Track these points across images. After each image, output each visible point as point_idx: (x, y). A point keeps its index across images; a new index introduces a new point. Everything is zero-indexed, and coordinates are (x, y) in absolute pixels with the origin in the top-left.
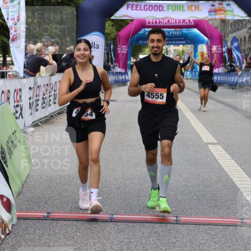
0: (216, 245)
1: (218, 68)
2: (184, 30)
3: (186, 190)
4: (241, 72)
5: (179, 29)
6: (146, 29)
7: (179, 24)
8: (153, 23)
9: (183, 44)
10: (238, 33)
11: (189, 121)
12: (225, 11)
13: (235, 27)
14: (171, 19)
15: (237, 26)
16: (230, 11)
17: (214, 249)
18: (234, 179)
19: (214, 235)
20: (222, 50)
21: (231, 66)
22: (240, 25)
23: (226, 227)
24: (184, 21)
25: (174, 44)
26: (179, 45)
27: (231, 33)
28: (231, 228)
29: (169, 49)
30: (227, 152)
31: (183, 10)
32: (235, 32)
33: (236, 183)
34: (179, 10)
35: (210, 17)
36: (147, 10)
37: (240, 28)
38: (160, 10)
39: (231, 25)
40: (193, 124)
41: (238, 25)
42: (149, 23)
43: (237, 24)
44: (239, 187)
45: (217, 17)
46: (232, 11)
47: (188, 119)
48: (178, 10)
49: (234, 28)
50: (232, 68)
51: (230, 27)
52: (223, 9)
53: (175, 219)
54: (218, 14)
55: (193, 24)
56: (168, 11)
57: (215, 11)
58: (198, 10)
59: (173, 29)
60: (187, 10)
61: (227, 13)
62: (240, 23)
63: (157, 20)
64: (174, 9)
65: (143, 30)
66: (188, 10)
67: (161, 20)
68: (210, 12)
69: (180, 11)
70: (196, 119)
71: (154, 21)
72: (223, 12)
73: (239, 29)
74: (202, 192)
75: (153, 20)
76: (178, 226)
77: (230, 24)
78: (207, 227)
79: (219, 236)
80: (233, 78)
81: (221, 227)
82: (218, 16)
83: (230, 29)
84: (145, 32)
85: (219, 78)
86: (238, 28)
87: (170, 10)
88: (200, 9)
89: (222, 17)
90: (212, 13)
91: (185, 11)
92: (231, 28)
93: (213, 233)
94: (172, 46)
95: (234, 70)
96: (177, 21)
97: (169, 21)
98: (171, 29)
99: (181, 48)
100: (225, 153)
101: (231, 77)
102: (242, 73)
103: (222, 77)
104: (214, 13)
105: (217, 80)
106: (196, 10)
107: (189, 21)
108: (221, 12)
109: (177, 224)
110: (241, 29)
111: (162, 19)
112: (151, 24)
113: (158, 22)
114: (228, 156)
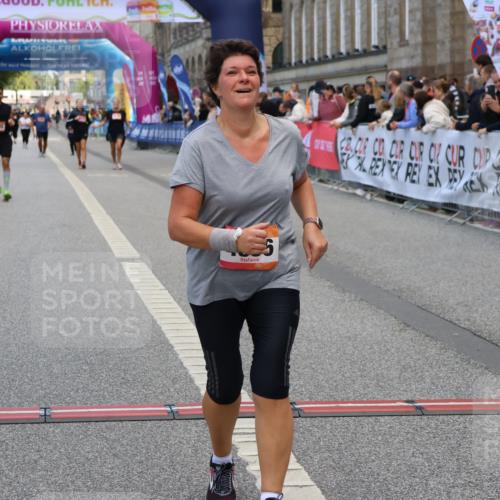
0: (117, 462)
1: (151, 114)
2: (86, 42)
3: (69, 354)
4: (191, 122)
5: (76, 41)
6: (13, 40)
7: (75, 31)
8: (23, 27)
9: (88, 70)
10: (187, 47)
11: (91, 218)
12: (158, 7)
13: (181, 36)
14: (59, 21)
15: (185, 36)
16: (167, 6)
17: (112, 468)
18: (164, 328)
19: (114, 441)
20: (157, 80)
21: (174, 109)
22: (191, 33)
23: (140, 423)
24: (83, 25)
25: (71, 69)
26: (79, 70)
27: (175, 48)
28: (149, 424)
29: (60, 79)
30: (156, 275)
31: (78, 5)
32: (181, 46)
33: (167, 336)
34: (71, 3)
35: (130, 18)
36: (8, 3)
37: (190, 38)
38: (33, 4)
39: (175, 34)
40: (97, 222)
41: (187, 33)
42: (16, 28)
43: (184, 31)
44: (172, 342)
45: (144, 17)
46: (170, 7)
47: (89, 214)
48: (68, 5)
49: (179, 38)
50: (176, 114)
51: (172, 36)
52: (154, 3)
53: (42, 412)
54: (145, 12)
55: (101, 30)
56: (49, 4)
57: (140, 7)
58: (107, 4)
59: (64, 41)
60: (86, 4)
61: (162, 10)
62: (190, 28)
63: (31, 22)
64: (60, 2)
65: (5, 41)
66: (89, 4)
67: (39, 23)
68: (130, 7)
69: (73, 5)
70: (104, 212)
71: (26, 25)
72: (155, 9)
73: (188, 41)
74: (99, 357)
75: (23, 22)
76: (46, 426)
77: (172, 31)
78: (103, 425)
79: (124, 442)
80: (178, 132)
81: (129, 424)
82: (147, 16)
83: (172, 41)
84: (11, 45)
85: (152, 132)
86: (186, 39)
87: (54, 4)
88: (110, 2)
89: (153, 17)
90: (133, 11)
91: (82, 5)
92: (175, 38)
93: (113, 436)
94: (67, 72)
95: (179, 118)
96: (71, 25)
97: (54, 26)
98: (60, 41)
99: (83, 76)
100: (153, 276)
101: (174, 132)
102: (192, 124)
103: (157, 131)
104: (136, 10)
105: (147, 137)
106: (102, 4)
107: (94, 25)
108: (150, 8)
109: (45, 422)
110: (193, 40)
111: (41, 20)
112: (20, 30)
113: (33, 25)
114: (158, 283)
